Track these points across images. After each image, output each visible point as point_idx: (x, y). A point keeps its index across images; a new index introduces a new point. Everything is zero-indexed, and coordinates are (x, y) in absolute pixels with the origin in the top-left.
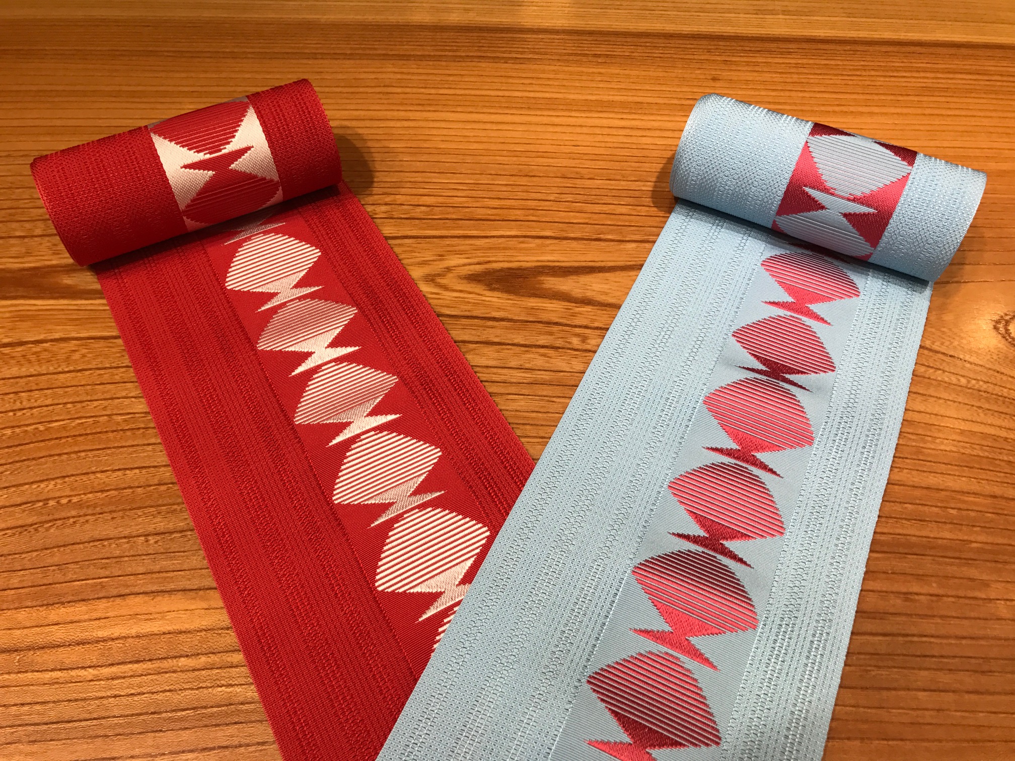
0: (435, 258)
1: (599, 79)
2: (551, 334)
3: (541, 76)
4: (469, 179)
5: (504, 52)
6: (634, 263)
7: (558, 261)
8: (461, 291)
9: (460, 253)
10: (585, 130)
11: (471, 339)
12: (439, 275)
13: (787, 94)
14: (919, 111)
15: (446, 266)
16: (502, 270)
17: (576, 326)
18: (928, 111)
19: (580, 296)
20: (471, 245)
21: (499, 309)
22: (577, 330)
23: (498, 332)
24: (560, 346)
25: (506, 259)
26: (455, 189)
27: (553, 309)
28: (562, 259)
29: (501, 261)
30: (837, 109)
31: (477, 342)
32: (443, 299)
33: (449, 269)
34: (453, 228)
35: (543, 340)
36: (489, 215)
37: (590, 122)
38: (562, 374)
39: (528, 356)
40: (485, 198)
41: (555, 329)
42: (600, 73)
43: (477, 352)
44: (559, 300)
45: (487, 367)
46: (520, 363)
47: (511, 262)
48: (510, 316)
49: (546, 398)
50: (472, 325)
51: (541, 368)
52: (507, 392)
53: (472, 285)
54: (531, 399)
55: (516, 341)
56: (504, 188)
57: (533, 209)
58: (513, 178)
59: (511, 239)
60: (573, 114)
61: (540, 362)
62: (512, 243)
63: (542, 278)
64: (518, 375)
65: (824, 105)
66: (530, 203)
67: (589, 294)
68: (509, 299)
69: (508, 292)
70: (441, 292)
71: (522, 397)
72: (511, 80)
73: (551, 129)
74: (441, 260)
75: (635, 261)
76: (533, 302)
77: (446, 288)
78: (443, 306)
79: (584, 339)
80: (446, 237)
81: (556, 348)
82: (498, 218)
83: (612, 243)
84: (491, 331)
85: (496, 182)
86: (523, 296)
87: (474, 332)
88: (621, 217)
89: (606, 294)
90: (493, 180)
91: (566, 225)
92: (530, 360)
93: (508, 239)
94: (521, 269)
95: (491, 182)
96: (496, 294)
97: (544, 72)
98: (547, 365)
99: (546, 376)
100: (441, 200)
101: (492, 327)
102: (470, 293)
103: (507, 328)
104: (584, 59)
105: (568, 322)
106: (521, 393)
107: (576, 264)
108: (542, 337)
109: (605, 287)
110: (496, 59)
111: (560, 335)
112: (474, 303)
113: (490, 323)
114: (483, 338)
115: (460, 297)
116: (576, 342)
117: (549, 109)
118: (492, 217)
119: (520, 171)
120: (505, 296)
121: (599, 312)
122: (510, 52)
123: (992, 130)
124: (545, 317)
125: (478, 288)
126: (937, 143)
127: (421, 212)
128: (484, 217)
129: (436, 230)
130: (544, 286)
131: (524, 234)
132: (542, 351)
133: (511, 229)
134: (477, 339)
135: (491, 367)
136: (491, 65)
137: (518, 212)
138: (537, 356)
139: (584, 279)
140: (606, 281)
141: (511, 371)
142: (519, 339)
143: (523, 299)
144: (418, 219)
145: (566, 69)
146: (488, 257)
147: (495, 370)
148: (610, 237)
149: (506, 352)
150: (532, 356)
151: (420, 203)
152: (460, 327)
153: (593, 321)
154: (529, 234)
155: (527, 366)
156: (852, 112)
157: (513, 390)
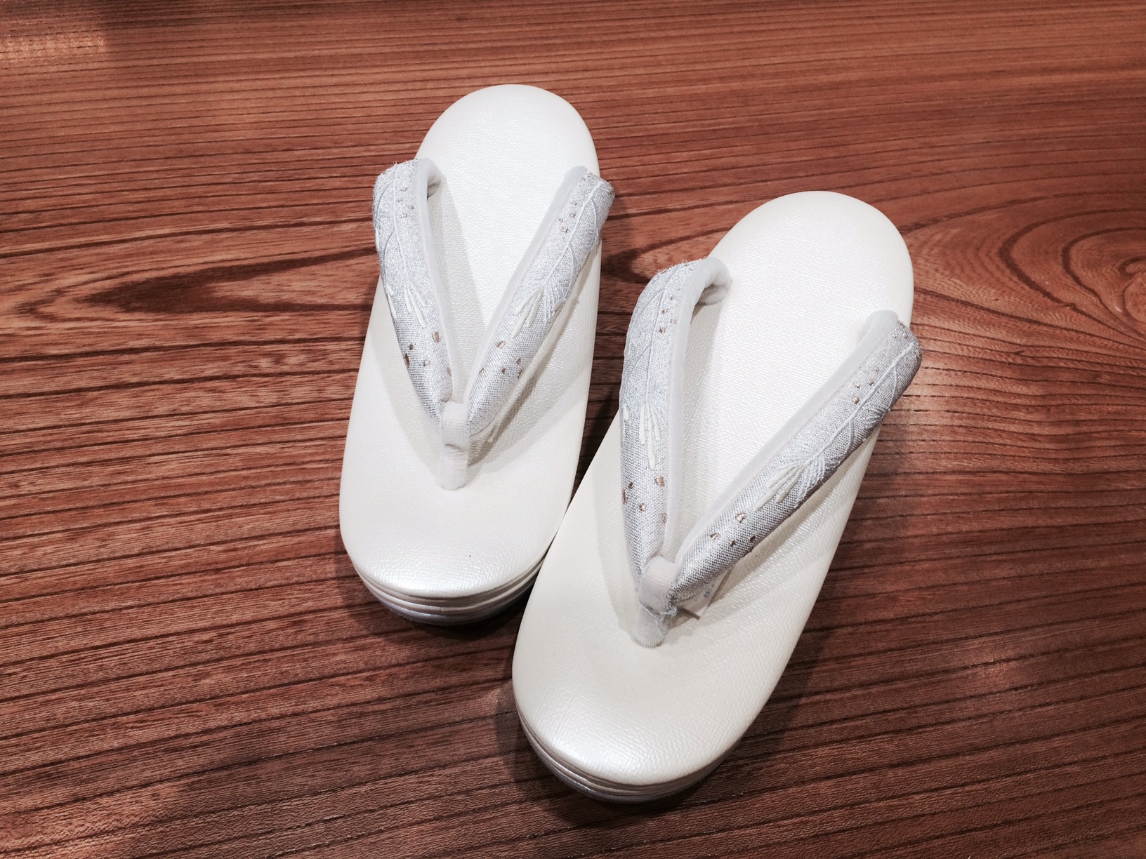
0: (38, 279)
1: (300, 33)
2: (225, 359)
3: (218, 36)
4: (100, 170)
5: (162, 15)
6: (354, 248)
7: (237, 260)
8: (78, 319)
9: (81, 267)
10: (279, 93)
11: (92, 385)
12: (43, 302)
13: (557, 27)
14: (727, 30)
15: (54, 287)
16: (147, 281)
17: (265, 343)
18: (736, 29)
19: (272, 301)
20: (99, 254)
21: (140, 336)
22: (268, 348)
23: (137, 368)
24: (240, 373)
25: (155, 266)
26: (78, 185)
27: (229, 324)
28: (243, 256)
29: (145, 270)
30: (622, 37)
31: (101, 388)
32: (47, 334)
33: (60, 292)
34: (71, 236)
35: (211, 369)
36: (129, 212)
37: (286, 83)
38: (242, 412)
39: (187, 395)
40: (124, 191)
41: (233, 350)
42: (301, 26)
43: (100, 401)
44: (239, 310)
45: (116, 421)
46: (172, 407)
47: (163, 269)
48: (158, 343)
49: (214, 452)
50: (94, 365)
51: (208, 409)
52: (148, 453)
53: (97, 308)
54: (190, 457)
55: (167, 377)
56: (155, 176)
57: (200, 197)
58: (169, 162)
59: (164, 239)
60: (261, 76)
61: (206, 400)
62: (163, 244)
63: (213, 285)
64: (169, 426)
65: (605, 34)
66: (193, 190)
67: (286, 297)
68: (157, 320)
69: (156, 310)
70: (43, 325)
71: (174, 456)
72: (170, 46)
73: (229, 97)
74: (47, 281)
75: (356, 246)
76: (197, 319)
77: (52, 318)
78: (47, 345)
79: (279, 358)
80: (59, 249)
81: (233, 378)
82: (143, 214)
83: (321, 227)
84: (125, 368)
85: (140, 170)
86: (180, 313)
87: (96, 374)
88: (334, 192)
89: (313, 293)
90: (137, 166)
91: (251, 211)
92: (189, 402)
93: (158, 240)
94: (179, 277)
95: (134, 170)
96: (137, 315)
97: (220, 31)
98: (218, 403)
99: (216, 419)
100: (53, 201)
101: (127, 363)
102: (92, 320)
103: (152, 361)
104: (279, 12)
105: (254, 339)
106: (172, 450)
107: (265, 260)
108: (210, 365)
109: (311, 285)
110: (148, 24)
111: (240, 359)
112: (99, 333)
113: (126, 357)
114: (113, 380)
115: (75, 328)
116: (265, 364)
117: (226, 74)
118: (135, 214)
119: (181, 151)
120: (151, 316)
121: (302, 319)
122: (172, 13)
123: (816, 41)
124: (215, 336)
125: (107, 312)
126: (754, 62)
127: (19, 222)
128: (121, 216)
129: (43, 241)
130: (215, 294)
131: (185, 230)
132: (209, 384)
133: (163, 226)
134: (100, 383)
135: (122, 420)
136: (141, 31)
137: (176, 203)
138: (201, 393)
139: (277, 279)
140: (313, 277)
141: (157, 421)
142: (173, 374)
143: (180, 316)
144: (13, 231)
145: (253, 25)
146: (127, 266)
147: (131, 424)
148: (318, 219)
149: (149, 396)
150: (193, 394)
151: (19, 210)
152: (73, 370)
153: (293, 331)
154: (192, 229)
155: (185, 409)
156: (643, 39)
157: (158, 448)
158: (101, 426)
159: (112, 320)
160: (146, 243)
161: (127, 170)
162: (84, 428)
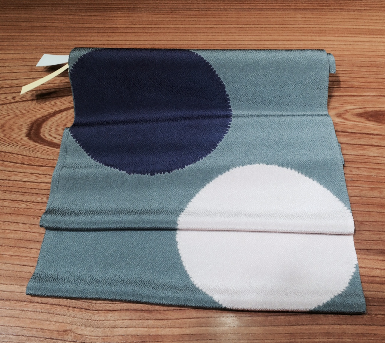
158: (370, 157)
159: (365, 123)
160: (369, 98)
161: (356, 70)
162: (365, 157)
